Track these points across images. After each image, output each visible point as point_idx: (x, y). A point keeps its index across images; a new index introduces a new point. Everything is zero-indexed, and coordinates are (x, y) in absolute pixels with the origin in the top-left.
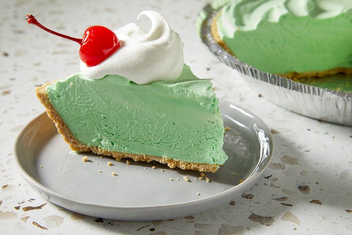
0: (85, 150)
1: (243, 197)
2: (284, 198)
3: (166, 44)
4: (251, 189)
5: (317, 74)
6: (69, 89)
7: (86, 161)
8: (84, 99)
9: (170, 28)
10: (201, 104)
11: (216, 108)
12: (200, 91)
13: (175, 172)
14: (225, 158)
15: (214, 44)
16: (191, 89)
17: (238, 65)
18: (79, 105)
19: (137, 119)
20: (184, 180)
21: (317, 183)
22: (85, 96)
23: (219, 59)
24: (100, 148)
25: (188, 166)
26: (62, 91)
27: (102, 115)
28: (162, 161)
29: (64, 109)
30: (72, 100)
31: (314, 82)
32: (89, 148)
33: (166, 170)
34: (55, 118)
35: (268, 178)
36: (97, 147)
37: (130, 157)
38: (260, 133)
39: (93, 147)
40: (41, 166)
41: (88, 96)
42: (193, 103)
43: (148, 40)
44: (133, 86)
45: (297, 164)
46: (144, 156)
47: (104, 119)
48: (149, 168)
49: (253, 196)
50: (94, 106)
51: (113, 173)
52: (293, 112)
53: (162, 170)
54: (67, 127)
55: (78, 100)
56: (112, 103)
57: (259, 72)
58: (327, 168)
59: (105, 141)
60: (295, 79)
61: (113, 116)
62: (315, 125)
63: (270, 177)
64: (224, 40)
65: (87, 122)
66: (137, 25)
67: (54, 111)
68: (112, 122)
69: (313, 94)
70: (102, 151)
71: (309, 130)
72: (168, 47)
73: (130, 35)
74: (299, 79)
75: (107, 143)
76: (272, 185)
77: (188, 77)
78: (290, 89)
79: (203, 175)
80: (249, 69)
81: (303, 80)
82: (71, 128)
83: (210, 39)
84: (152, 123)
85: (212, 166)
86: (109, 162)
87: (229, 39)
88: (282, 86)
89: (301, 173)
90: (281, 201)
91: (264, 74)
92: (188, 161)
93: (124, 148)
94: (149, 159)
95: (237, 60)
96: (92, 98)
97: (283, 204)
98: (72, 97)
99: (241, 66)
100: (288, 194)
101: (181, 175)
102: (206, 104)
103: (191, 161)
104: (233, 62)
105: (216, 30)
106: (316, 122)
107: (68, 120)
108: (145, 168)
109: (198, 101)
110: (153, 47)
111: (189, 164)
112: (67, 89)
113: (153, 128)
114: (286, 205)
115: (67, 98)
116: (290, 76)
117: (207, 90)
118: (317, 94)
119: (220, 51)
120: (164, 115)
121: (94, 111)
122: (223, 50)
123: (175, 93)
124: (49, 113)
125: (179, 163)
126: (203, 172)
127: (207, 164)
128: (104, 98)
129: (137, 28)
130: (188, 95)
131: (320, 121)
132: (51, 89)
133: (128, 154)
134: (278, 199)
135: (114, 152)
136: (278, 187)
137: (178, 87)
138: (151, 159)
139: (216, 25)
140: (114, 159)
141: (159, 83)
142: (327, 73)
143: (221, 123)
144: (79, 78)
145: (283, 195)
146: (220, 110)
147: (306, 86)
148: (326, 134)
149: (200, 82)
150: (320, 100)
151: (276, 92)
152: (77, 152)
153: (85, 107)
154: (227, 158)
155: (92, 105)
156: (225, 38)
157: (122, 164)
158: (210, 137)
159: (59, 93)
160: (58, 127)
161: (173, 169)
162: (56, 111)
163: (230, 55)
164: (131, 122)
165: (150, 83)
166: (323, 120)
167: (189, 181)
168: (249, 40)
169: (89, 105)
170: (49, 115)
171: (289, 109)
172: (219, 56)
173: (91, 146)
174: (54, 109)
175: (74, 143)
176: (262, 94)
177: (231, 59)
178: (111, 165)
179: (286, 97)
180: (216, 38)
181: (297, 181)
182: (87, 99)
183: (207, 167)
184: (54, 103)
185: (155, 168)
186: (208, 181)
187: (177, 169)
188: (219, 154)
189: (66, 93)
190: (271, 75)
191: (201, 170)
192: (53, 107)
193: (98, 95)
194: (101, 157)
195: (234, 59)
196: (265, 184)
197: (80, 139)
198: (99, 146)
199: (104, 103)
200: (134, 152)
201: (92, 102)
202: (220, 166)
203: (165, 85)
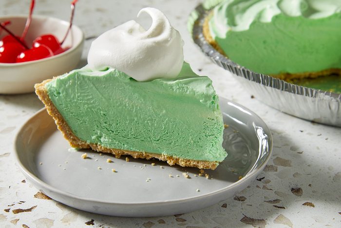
0: (85, 147)
1: (235, 199)
2: (276, 201)
3: (166, 41)
4: (243, 191)
5: (310, 74)
6: (69, 86)
7: (86, 158)
8: (85, 95)
9: (171, 26)
10: (201, 101)
11: (216, 106)
12: (200, 88)
13: (174, 169)
14: (224, 155)
15: (206, 44)
16: (190, 87)
17: (231, 66)
18: (79, 101)
19: (136, 116)
20: (183, 177)
21: (310, 185)
22: (85, 93)
23: (211, 59)
24: (100, 145)
25: (188, 163)
26: (62, 88)
27: (102, 112)
28: (161, 158)
29: (64, 106)
30: (72, 97)
31: (307, 83)
32: (88, 145)
33: (166, 167)
34: (55, 115)
35: (260, 180)
36: (96, 144)
37: (129, 154)
38: (258, 130)
39: (93, 144)
40: (41, 163)
41: (88, 93)
42: (193, 100)
43: (149, 37)
44: (133, 83)
45: (290, 166)
46: (144, 153)
47: (104, 116)
48: (148, 165)
49: (246, 199)
50: (93, 103)
51: (113, 170)
52: (286, 113)
53: (161, 167)
54: (67, 124)
55: (78, 97)
56: (111, 100)
57: (251, 73)
58: (320, 170)
59: (105, 138)
60: (288, 80)
61: (113, 112)
62: (308, 127)
63: (262, 179)
64: (216, 40)
65: (87, 119)
66: (137, 22)
67: (54, 108)
68: (112, 119)
69: (306, 95)
70: (101, 148)
71: (302, 131)
72: (168, 44)
73: (131, 32)
74: (292, 80)
75: (107, 140)
76: (264, 187)
77: (187, 74)
78: (282, 90)
79: (202, 172)
80: (241, 69)
81: (295, 81)
82: (71, 125)
83: (202, 39)
84: (152, 120)
85: (212, 164)
86: (109, 159)
87: (221, 40)
88: (274, 87)
89: (294, 175)
90: (273, 203)
91: (257, 75)
92: (188, 158)
93: (124, 145)
94: (148, 156)
95: (229, 61)
96: (92, 95)
97: (276, 206)
98: (72, 94)
99: (234, 66)
100: (281, 196)
101: (181, 172)
102: (206, 101)
103: (191, 158)
104: (226, 63)
105: (208, 30)
106: (309, 123)
107: (68, 117)
108: (144, 165)
109: (198, 98)
110: (154, 44)
111: (189, 161)
112: (67, 86)
113: (152, 125)
114: (279, 207)
115: (67, 95)
116: (283, 77)
117: (207, 87)
118: (310, 95)
119: (212, 52)
120: (164, 111)
121: (94, 108)
122: (215, 51)
123: (175, 90)
124: (49, 110)
125: (178, 160)
126: (203, 169)
127: (207, 161)
128: (104, 95)
129: (137, 26)
130: (188, 92)
131: (313, 122)
132: (51, 87)
133: (128, 151)
134: (270, 202)
135: (113, 149)
136: (271, 189)
137: (177, 84)
138: (151, 156)
139: (207, 25)
140: (114, 156)
141: (159, 80)
142: (320, 74)
143: (221, 120)
144: (80, 75)
145: (276, 197)
146: (219, 108)
147: (299, 87)
148: (319, 135)
149: (200, 79)
150: (313, 102)
151: (269, 93)
152: (77, 149)
153: (85, 104)
154: (226, 155)
155: (92, 102)
156: (217, 38)
157: (121, 161)
158: (210, 134)
159: (59, 90)
160: (58, 123)
161: (173, 166)
162: (56, 108)
163: (222, 56)
164: (131, 119)
165: (150, 80)
166: (316, 121)
167: (189, 178)
168: (241, 40)
169: (89, 102)
170: (49, 112)
171: (282, 110)
172: (211, 57)
173: (90, 143)
174: (54, 106)
175: (74, 140)
176: (254, 95)
177: (224, 59)
178: (111, 162)
179: (279, 98)
180: (208, 38)
181: (290, 183)
182: (87, 96)
183: (206, 164)
184: (54, 100)
185: (154, 165)
186: (207, 177)
187: (176, 166)
188: (219, 151)
189: (66, 90)
190: (263, 75)
191: (201, 167)
192: (53, 104)
193: (98, 92)
194: (101, 154)
195: (226, 60)
196: (257, 186)
197: (79, 136)
198: (99, 143)
199: (104, 100)
200: (134, 149)
201: (92, 99)
202: (220, 163)
203: (165, 82)
